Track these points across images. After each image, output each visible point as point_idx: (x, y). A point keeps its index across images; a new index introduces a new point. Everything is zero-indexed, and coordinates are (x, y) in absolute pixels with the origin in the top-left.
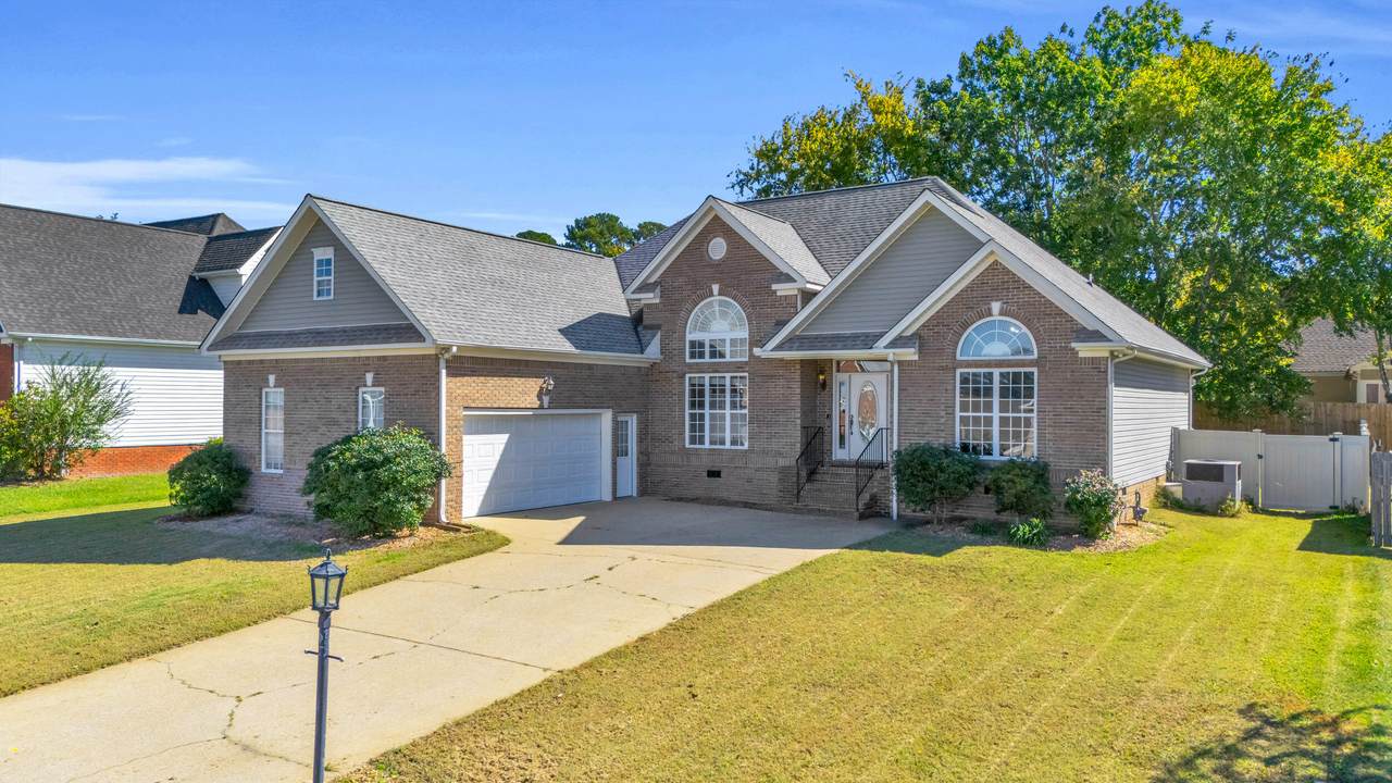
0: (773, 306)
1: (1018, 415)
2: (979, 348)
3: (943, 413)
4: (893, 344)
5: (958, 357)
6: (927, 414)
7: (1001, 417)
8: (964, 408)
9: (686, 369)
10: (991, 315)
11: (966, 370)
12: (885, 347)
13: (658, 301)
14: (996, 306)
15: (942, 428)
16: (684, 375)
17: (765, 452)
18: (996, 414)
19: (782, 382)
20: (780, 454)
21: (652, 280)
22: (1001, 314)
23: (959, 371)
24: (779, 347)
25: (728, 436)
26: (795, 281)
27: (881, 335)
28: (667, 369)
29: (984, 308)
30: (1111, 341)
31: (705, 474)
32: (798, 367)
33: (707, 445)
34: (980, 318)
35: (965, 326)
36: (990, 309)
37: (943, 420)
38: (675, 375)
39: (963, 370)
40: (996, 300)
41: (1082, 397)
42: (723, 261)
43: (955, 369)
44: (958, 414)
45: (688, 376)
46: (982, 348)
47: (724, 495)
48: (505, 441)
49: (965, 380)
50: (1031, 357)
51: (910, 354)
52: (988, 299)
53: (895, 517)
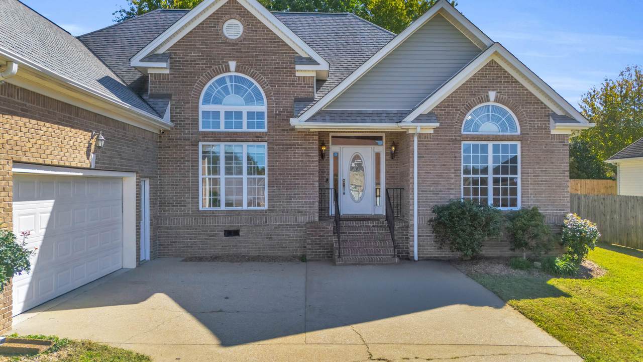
0: (292, 85)
1: (506, 176)
2: (477, 126)
3: (453, 175)
4: (418, 120)
5: (463, 132)
6: (440, 176)
8: (466, 171)
9: (201, 137)
10: (488, 100)
11: (469, 142)
12: (412, 122)
13: (167, 72)
14: (492, 95)
15: (453, 187)
16: (197, 142)
17: (285, 212)
18: (490, 176)
19: (301, 151)
20: (299, 212)
21: (161, 51)
22: (496, 101)
23: (463, 143)
24: (312, 119)
25: (245, 199)
26: (319, 64)
27: (410, 112)
28: (178, 137)
29: (484, 95)
30: (579, 122)
31: (223, 234)
32: (316, 138)
33: (223, 207)
34: (480, 102)
35: (469, 108)
36: (488, 97)
37: (453, 181)
38: (187, 142)
39: (466, 142)
40: (493, 90)
41: (552, 163)
42: (239, 41)
43: (460, 141)
44: (463, 176)
45: (201, 144)
46: (479, 127)
47: (243, 251)
48: (50, 209)
50: (516, 134)
51: (429, 128)
52: (487, 88)
53: (416, 258)
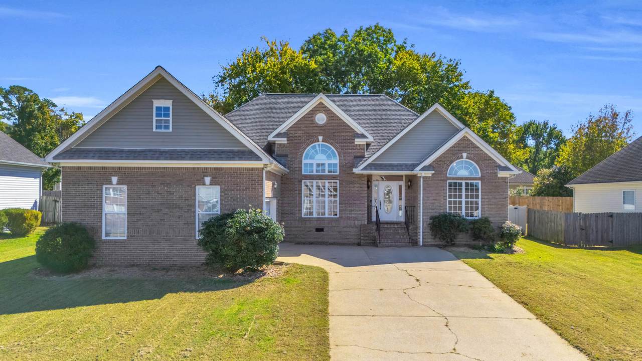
0: (352, 149)
1: (473, 200)
2: (456, 172)
3: (442, 199)
4: (423, 169)
5: (448, 176)
6: (435, 200)
7: (465, 201)
8: (450, 197)
9: (303, 178)
10: (462, 158)
11: (451, 181)
12: (420, 170)
13: (286, 142)
14: (465, 155)
15: (442, 206)
16: (301, 180)
17: (349, 219)
18: (464, 200)
19: (357, 185)
20: (356, 219)
21: (283, 131)
22: (467, 158)
23: (448, 181)
24: (365, 169)
25: (327, 211)
26: (368, 138)
27: (418, 165)
28: (292, 178)
29: (460, 155)
31: (315, 230)
32: (366, 178)
33: (314, 216)
34: (458, 159)
35: (452, 162)
36: (462, 156)
37: (442, 202)
38: (296, 180)
39: (449, 181)
40: (465, 152)
42: (324, 125)
43: (446, 180)
44: (448, 200)
45: (303, 181)
46: (458, 172)
47: (326, 240)
49: (450, 185)
50: (478, 176)
51: (429, 174)
52: (461, 151)
53: (421, 245)
